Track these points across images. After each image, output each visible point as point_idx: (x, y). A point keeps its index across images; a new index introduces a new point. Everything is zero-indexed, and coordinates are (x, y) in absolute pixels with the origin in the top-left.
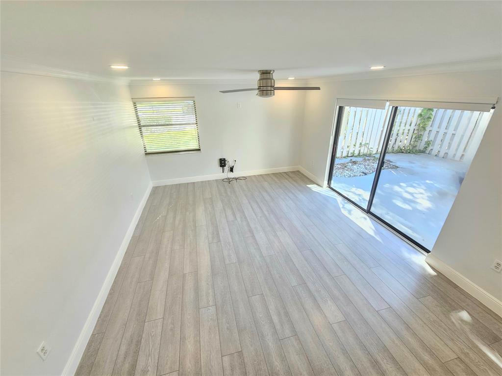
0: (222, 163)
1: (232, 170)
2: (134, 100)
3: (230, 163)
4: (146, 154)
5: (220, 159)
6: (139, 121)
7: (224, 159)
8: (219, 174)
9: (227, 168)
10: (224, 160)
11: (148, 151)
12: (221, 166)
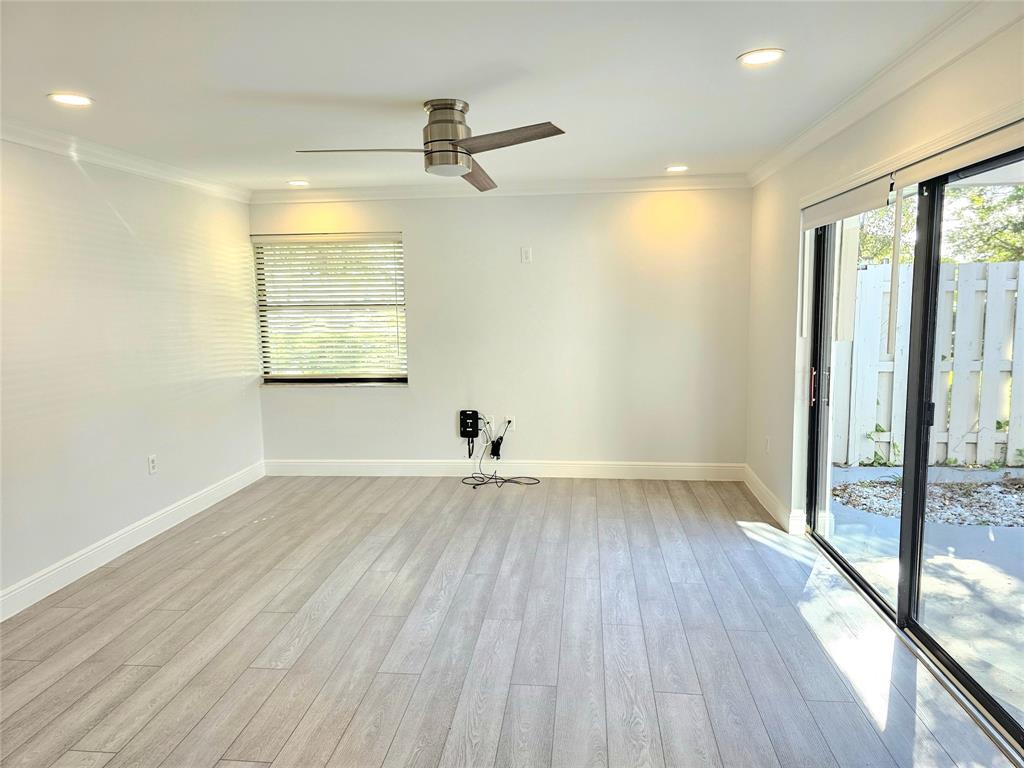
0: (469, 424)
1: (496, 449)
2: (257, 239)
3: (490, 428)
4: (268, 381)
5: (463, 413)
6: (261, 292)
7: (475, 413)
8: (456, 460)
9: (481, 443)
10: (475, 415)
11: (274, 374)
12: (464, 434)
